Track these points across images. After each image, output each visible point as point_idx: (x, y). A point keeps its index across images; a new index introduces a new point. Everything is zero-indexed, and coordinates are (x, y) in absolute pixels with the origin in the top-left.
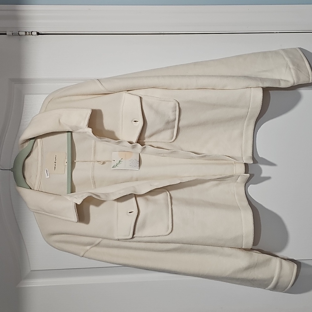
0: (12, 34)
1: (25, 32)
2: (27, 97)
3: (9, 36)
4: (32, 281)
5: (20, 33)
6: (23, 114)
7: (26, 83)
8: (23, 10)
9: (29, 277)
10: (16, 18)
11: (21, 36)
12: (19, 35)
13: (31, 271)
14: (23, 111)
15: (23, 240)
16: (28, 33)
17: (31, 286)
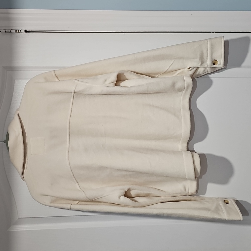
0: (6, 32)
1: (15, 30)
2: (16, 81)
3: (3, 33)
4: (20, 227)
5: (12, 31)
6: (13, 95)
7: (15, 71)
8: (14, 13)
9: (17, 223)
10: (8, 19)
11: (12, 33)
12: (11, 33)
13: (19, 218)
14: (14, 93)
15: (13, 194)
16: (18, 31)
17: (19, 230)
